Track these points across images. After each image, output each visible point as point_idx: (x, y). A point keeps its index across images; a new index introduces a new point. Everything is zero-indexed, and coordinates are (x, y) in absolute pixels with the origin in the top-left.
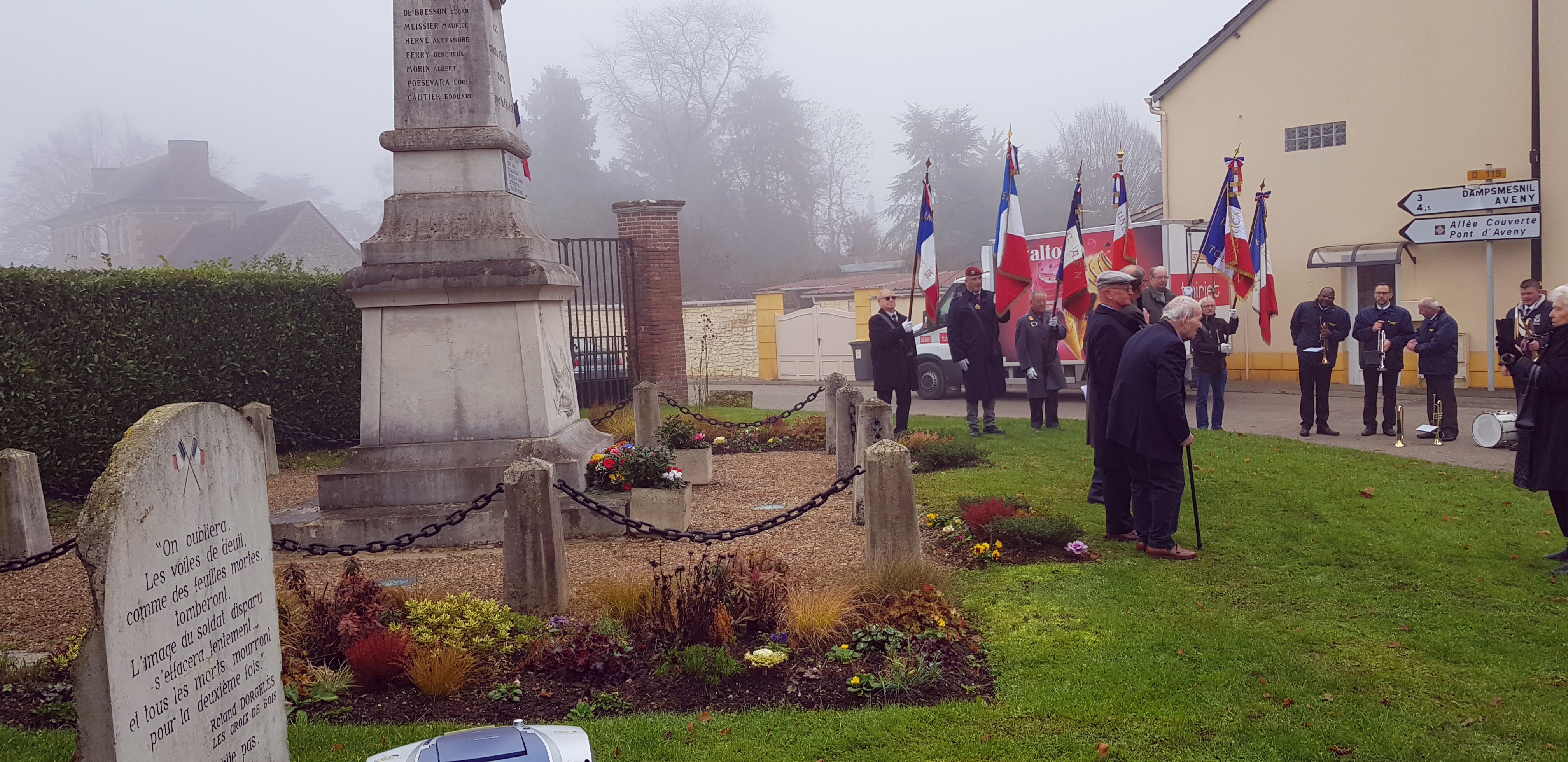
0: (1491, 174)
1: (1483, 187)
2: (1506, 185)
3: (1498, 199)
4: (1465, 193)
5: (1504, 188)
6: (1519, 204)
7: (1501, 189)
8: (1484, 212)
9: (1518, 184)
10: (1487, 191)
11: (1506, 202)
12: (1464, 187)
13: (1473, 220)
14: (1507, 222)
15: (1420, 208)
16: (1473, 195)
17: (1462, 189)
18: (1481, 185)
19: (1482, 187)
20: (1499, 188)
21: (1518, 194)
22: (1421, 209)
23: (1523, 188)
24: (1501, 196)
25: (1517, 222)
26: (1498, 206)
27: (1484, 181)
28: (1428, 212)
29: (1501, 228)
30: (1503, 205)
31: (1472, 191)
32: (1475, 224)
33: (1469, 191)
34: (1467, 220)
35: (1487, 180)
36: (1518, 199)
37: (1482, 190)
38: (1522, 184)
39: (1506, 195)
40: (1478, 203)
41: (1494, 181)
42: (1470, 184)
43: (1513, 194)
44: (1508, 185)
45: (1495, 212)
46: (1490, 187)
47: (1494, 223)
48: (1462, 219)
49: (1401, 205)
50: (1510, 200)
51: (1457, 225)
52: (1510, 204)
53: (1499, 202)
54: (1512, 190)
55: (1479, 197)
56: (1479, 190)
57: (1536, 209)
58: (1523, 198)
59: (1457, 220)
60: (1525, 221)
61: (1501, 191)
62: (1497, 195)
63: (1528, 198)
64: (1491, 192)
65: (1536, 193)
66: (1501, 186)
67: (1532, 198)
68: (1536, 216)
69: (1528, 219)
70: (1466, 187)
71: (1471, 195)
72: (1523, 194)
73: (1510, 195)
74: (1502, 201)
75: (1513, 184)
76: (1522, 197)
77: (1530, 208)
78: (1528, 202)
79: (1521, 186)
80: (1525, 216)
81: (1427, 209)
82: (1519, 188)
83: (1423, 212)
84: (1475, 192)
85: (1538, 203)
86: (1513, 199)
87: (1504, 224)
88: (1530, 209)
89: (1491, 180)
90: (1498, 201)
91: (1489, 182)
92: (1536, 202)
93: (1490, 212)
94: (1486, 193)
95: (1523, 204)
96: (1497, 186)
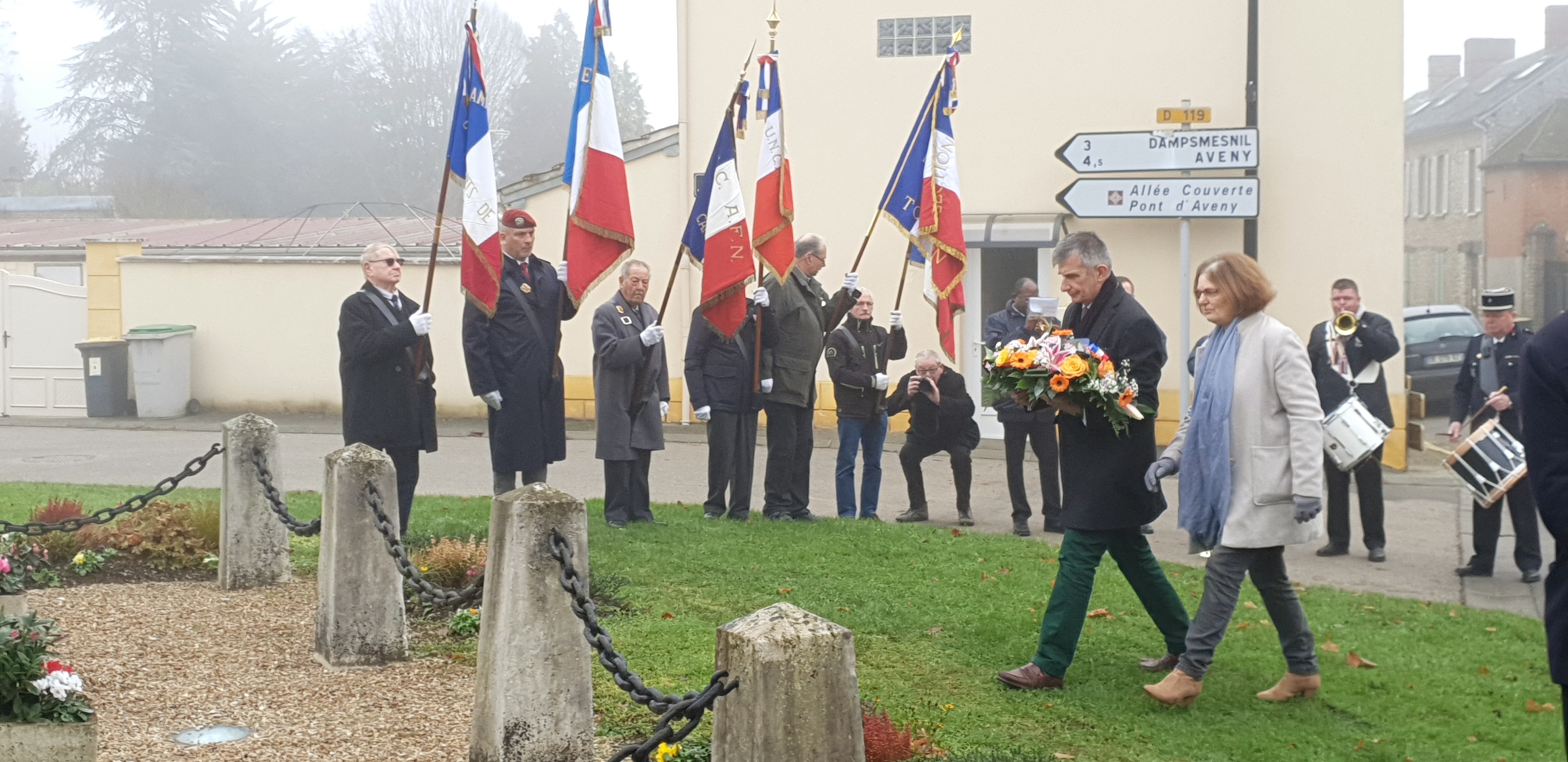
0: (1190, 115)
1: (1179, 135)
2: (1211, 134)
3: (1199, 154)
4: (1153, 142)
5: (1208, 138)
6: (1228, 163)
7: (1205, 139)
8: (1179, 174)
9: (1229, 134)
10: (1184, 142)
11: (1210, 160)
12: (1151, 132)
13: (1163, 184)
14: (1212, 192)
15: (1087, 161)
16: (1164, 145)
17: (1148, 136)
18: (1176, 131)
19: (1176, 135)
20: (1201, 139)
21: (1229, 149)
22: (1089, 163)
23: (1234, 140)
24: (1204, 150)
25: (1225, 191)
26: (1199, 165)
27: (1178, 126)
28: (1098, 168)
29: (1203, 199)
30: (1206, 164)
31: (1163, 139)
32: (1166, 191)
33: (1159, 140)
34: (1154, 183)
35: (1183, 124)
36: (1227, 156)
37: (1177, 139)
38: (1234, 133)
39: (1211, 149)
40: (1171, 158)
41: (1193, 126)
42: (1163, 129)
43: (1221, 149)
44: (1214, 133)
45: (1193, 174)
46: (1189, 135)
47: (1192, 194)
48: (1147, 183)
49: (1060, 154)
50: (1216, 157)
51: (1140, 191)
52: (1215, 163)
53: (1201, 160)
54: (1219, 142)
55: (1173, 149)
56: (1173, 140)
57: (1251, 173)
58: (1235, 156)
59: (1140, 184)
60: (1237, 191)
61: (1204, 142)
62: (1198, 149)
63: (1241, 157)
64: (1190, 143)
65: (1253, 148)
66: (1204, 135)
67: (1247, 155)
68: (1252, 183)
69: (1241, 188)
70: (1155, 133)
71: (1161, 145)
72: (1234, 148)
73: (1217, 150)
74: (1205, 157)
75: (1220, 134)
76: (1233, 154)
77: (1243, 171)
78: (1242, 162)
79: (1232, 138)
80: (1237, 183)
81: (1097, 163)
82: (1229, 139)
83: (1091, 168)
84: (1167, 141)
85: (1254, 164)
86: (1221, 157)
87: (1206, 193)
88: (1242, 173)
89: (1188, 124)
90: (1199, 158)
91: (1186, 128)
92: (1252, 162)
93: (1186, 173)
94: (1183, 144)
95: (1235, 164)
96: (1198, 135)
